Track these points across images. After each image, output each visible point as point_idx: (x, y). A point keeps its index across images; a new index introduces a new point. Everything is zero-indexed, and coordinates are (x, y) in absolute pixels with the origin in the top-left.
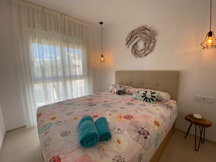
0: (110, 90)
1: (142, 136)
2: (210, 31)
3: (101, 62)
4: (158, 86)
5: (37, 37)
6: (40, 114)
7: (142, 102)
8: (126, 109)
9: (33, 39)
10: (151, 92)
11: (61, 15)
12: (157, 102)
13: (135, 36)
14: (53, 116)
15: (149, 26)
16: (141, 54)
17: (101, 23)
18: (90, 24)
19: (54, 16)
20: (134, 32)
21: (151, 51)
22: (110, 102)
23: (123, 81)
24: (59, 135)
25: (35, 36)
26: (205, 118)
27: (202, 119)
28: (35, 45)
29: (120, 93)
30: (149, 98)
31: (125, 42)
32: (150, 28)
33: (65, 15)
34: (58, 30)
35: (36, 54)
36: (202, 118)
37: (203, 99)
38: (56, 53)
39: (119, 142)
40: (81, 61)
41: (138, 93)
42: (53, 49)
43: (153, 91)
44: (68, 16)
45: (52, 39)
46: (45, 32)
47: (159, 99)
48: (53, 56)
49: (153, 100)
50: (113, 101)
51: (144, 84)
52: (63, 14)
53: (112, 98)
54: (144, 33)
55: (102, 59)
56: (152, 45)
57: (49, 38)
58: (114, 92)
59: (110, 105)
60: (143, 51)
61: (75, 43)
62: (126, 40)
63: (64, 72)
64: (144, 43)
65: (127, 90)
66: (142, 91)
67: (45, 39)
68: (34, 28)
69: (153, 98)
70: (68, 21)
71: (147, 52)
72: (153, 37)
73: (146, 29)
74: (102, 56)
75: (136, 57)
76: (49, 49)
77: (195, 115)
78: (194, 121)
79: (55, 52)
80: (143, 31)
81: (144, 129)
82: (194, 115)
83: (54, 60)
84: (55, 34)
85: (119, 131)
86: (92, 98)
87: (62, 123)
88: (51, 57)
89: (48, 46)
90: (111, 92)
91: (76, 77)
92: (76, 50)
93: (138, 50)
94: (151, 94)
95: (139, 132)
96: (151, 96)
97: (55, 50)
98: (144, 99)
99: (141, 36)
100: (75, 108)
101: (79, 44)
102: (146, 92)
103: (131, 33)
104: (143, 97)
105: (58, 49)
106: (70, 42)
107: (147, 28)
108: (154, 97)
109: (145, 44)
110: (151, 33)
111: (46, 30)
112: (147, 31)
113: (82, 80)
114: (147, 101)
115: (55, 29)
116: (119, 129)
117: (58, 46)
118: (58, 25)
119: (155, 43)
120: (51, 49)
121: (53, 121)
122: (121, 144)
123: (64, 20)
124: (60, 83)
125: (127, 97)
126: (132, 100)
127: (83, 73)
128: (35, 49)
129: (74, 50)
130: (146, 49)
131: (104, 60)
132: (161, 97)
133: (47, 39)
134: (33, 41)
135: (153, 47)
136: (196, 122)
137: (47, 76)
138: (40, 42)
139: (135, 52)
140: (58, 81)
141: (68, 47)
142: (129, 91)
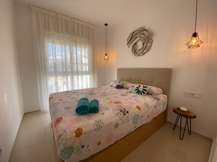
0: (111, 85)
1: (122, 113)
2: (195, 32)
3: (105, 60)
4: (153, 82)
5: (51, 37)
6: (52, 97)
7: (134, 95)
8: (118, 98)
9: (48, 39)
10: (143, 86)
11: (71, 19)
12: (148, 95)
13: (135, 37)
14: (61, 99)
15: (147, 27)
16: (139, 53)
17: (106, 25)
18: (96, 26)
19: (65, 20)
20: (135, 33)
21: (148, 50)
22: (107, 93)
23: (124, 78)
24: (64, 108)
25: (50, 37)
26: (190, 111)
27: (188, 112)
28: (49, 44)
29: (118, 87)
30: (141, 91)
31: (127, 42)
32: (148, 30)
33: (74, 18)
34: (68, 32)
35: (50, 52)
36: (188, 110)
37: (192, 94)
38: (66, 52)
39: (103, 114)
40: (87, 59)
41: (133, 87)
42: (63, 48)
43: (146, 86)
44: (77, 19)
45: (63, 39)
46: (58, 33)
47: (150, 92)
48: (64, 54)
49: (144, 93)
50: (110, 93)
51: (141, 80)
52: (73, 18)
53: (111, 90)
54: (142, 34)
55: (106, 57)
56: (149, 44)
57: (61, 39)
58: (114, 87)
59: (107, 94)
60: (142, 51)
61: (82, 42)
62: (128, 40)
63: (72, 68)
64: (142, 43)
65: (125, 85)
66: (136, 86)
67: (57, 40)
68: (49, 30)
69: (144, 91)
70: (77, 23)
71: (145, 51)
72: (150, 37)
73: (144, 30)
74: (106, 55)
75: (135, 56)
76: (60, 48)
77: (182, 108)
78: (179, 113)
79: (66, 50)
80: (142, 32)
81: (126, 109)
82: (180, 108)
83: (64, 57)
84: (66, 35)
85: (106, 109)
86: (94, 90)
87: (67, 102)
88: (62, 55)
89: (59, 45)
90: (111, 86)
91: (82, 73)
92: (83, 49)
93: (137, 49)
94: (143, 88)
95: (121, 111)
96: (143, 89)
97: (66, 49)
98: (137, 92)
99: (140, 37)
100: (78, 95)
101: (86, 43)
102: (140, 86)
103: (132, 34)
104: (136, 90)
105: (68, 48)
106: (77, 42)
107: (146, 29)
108: (146, 90)
109: (144, 43)
110: (148, 34)
111: (58, 32)
112: (145, 32)
113: (87, 76)
114: (139, 94)
115: (66, 31)
116: (106, 108)
117: (67, 46)
118: (68, 27)
119: (152, 43)
120: (62, 48)
121: (60, 102)
122: (104, 115)
123: (74, 23)
124: (69, 77)
125: (123, 91)
126: (127, 93)
127: (88, 69)
128: (50, 48)
129: (81, 49)
130: (144, 49)
131: (108, 58)
132: (152, 91)
133: (59, 39)
134: (48, 41)
135: (150, 46)
136: (181, 114)
137: (58, 70)
138: (53, 42)
139: (135, 51)
140: (67, 76)
141: (76, 47)
142: (126, 86)
